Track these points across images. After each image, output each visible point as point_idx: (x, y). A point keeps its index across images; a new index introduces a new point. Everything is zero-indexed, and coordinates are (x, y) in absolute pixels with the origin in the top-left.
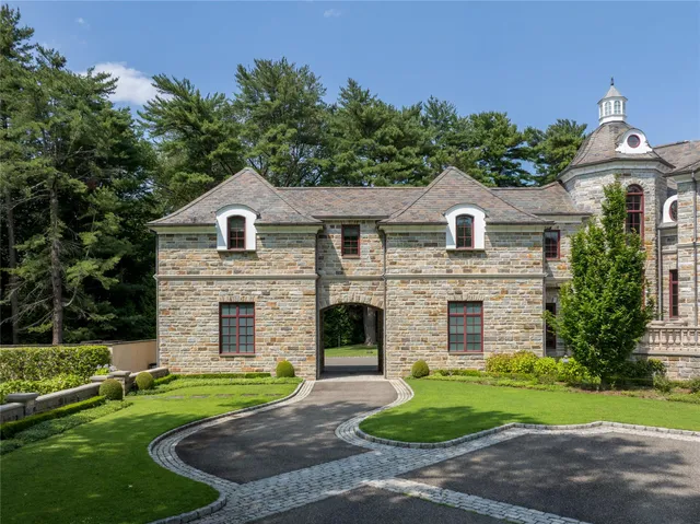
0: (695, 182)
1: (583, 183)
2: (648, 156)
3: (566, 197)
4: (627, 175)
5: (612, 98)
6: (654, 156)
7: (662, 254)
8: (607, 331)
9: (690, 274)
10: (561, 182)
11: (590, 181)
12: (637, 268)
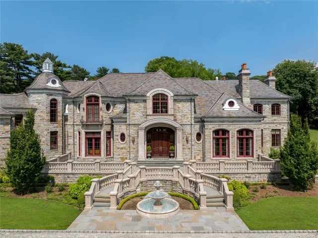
0: (73, 102)
1: (33, 96)
2: (59, 89)
3: (27, 100)
4: (51, 95)
5: (47, 63)
6: (62, 89)
7: (65, 125)
8: (23, 173)
9: (72, 135)
10: (26, 93)
11: (36, 95)
12: (37, 147)
